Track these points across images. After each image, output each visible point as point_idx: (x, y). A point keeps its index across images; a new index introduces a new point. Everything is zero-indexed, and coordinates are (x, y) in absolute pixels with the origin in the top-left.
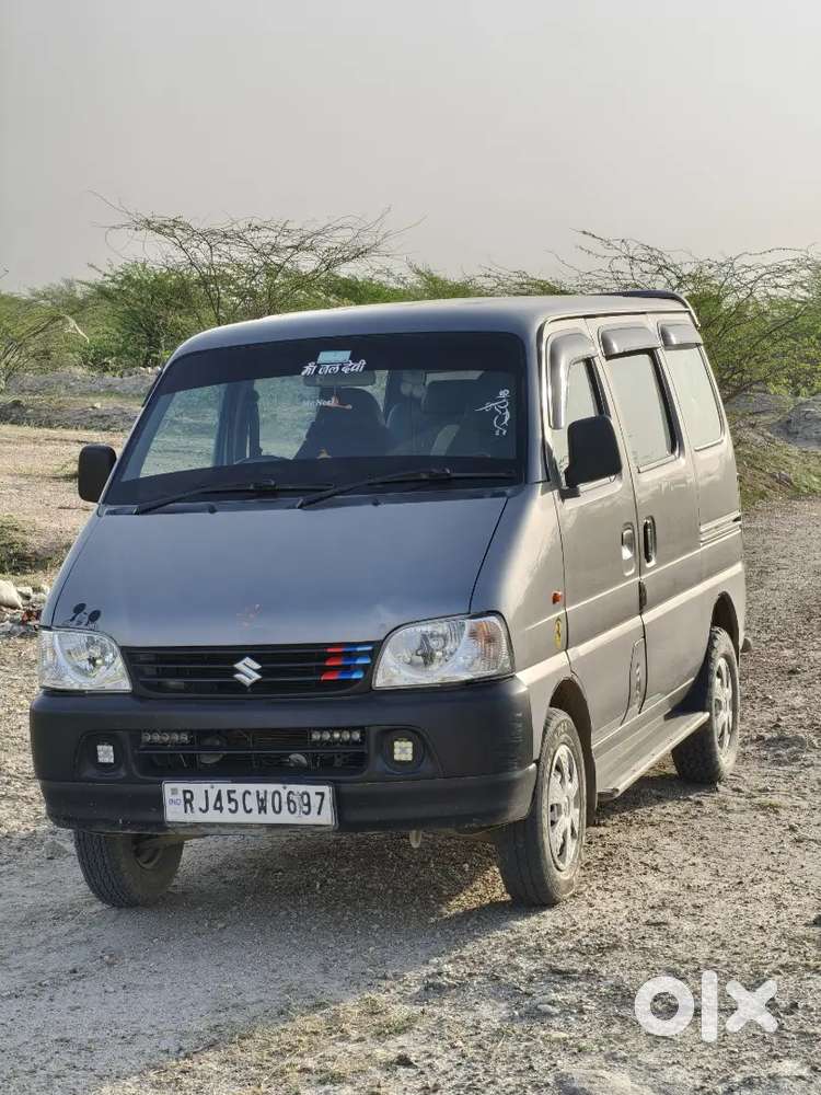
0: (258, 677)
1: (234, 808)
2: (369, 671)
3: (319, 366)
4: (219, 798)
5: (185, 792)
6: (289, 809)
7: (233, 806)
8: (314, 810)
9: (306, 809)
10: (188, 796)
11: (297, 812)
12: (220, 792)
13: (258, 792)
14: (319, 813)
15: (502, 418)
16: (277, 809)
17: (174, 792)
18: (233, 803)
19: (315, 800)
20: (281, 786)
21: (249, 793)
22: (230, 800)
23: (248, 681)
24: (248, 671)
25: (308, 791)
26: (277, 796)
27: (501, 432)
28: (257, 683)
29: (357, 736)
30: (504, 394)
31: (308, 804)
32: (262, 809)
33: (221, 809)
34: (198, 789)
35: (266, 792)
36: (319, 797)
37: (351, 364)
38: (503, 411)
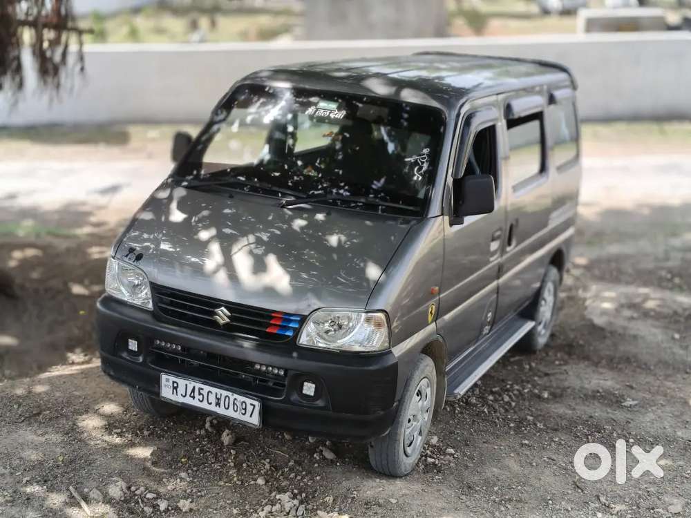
0: (228, 320)
1: (201, 399)
2: (297, 332)
3: (317, 109)
4: (193, 391)
5: (174, 382)
6: (234, 409)
7: (201, 397)
8: (248, 413)
9: (243, 412)
10: (175, 385)
11: (238, 412)
12: (194, 387)
13: (216, 394)
14: (251, 416)
15: (420, 168)
16: (227, 407)
17: (167, 380)
18: (201, 396)
19: (250, 408)
20: (231, 393)
21: (211, 393)
22: (200, 394)
23: (222, 322)
24: (222, 315)
25: (246, 401)
26: (227, 399)
27: (418, 178)
28: (227, 324)
29: (282, 373)
30: (426, 151)
31: (245, 409)
32: (218, 404)
33: (194, 397)
34: (182, 382)
35: (221, 395)
36: (252, 407)
37: (337, 112)
38: (423, 163)
